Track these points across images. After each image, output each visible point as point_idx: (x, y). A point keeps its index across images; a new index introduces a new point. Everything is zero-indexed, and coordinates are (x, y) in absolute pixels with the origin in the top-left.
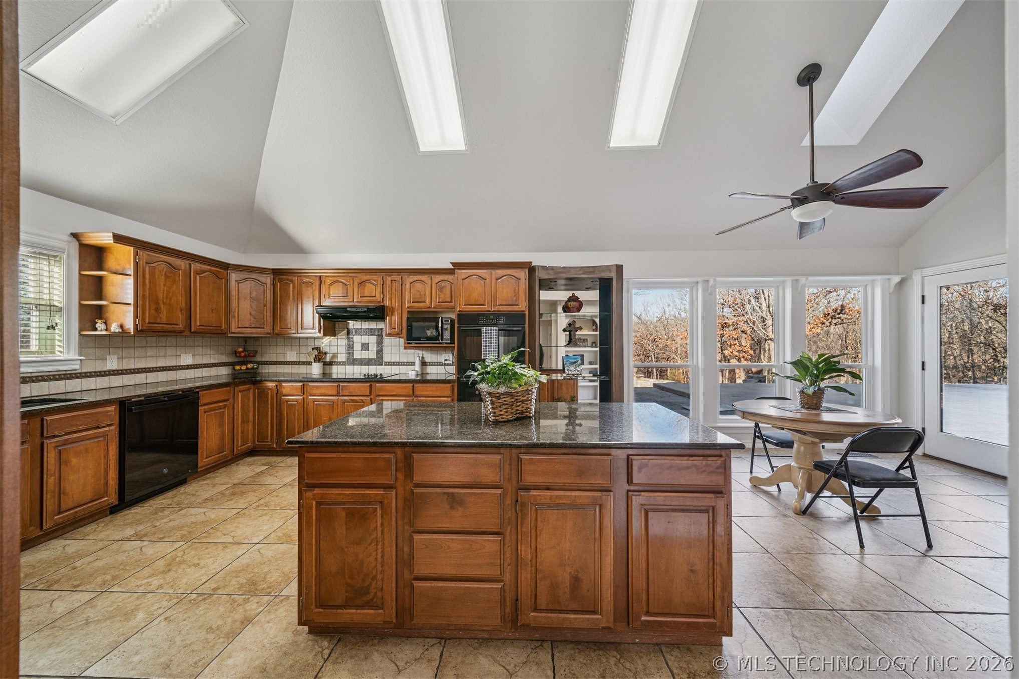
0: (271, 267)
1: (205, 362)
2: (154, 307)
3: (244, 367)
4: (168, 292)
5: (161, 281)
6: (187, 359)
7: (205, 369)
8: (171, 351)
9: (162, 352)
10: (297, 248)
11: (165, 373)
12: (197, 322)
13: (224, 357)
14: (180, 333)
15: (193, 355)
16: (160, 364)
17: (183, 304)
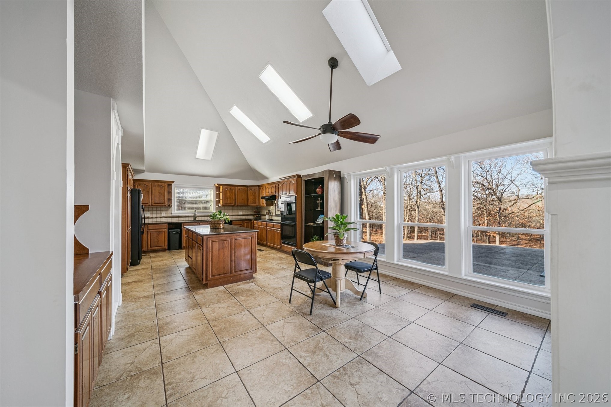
0: (257, 185)
1: (246, 214)
2: (226, 200)
3: (256, 216)
4: (230, 196)
5: (228, 193)
6: (240, 213)
7: (246, 216)
8: (236, 211)
9: (234, 211)
10: (265, 178)
11: (235, 216)
12: (238, 203)
13: (252, 213)
14: (247, 206)
15: (242, 212)
16: (233, 214)
17: (234, 198)
